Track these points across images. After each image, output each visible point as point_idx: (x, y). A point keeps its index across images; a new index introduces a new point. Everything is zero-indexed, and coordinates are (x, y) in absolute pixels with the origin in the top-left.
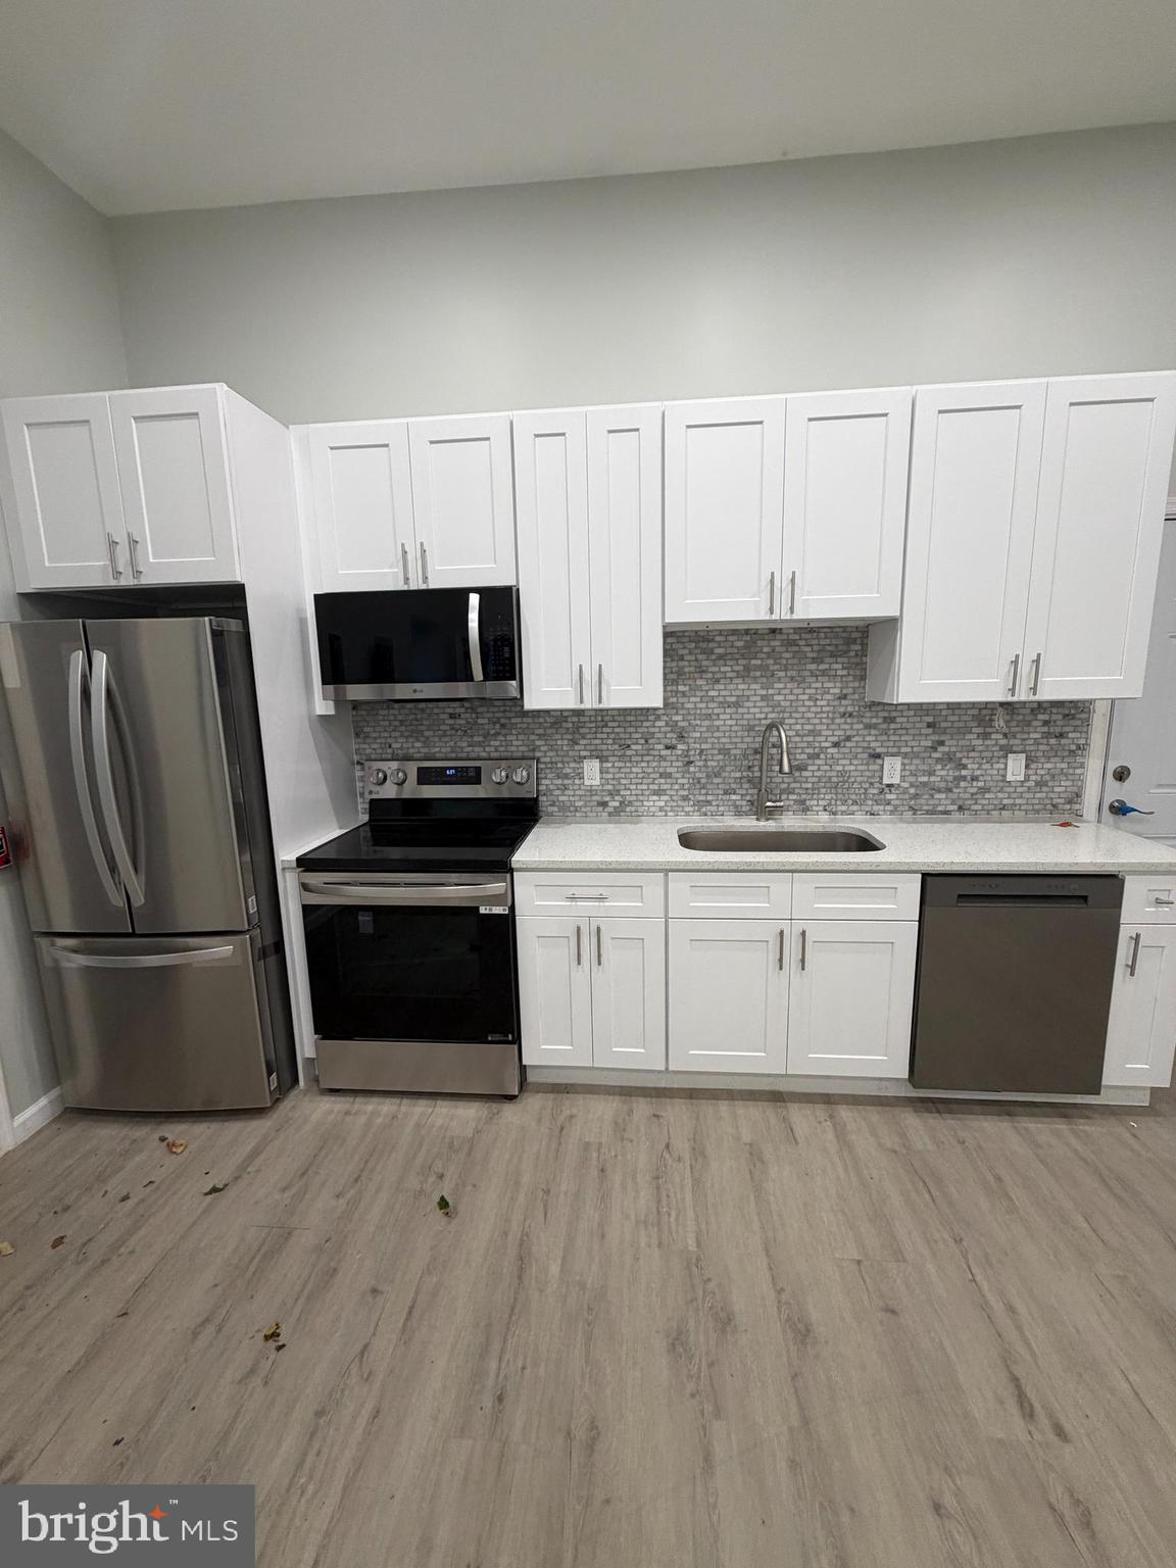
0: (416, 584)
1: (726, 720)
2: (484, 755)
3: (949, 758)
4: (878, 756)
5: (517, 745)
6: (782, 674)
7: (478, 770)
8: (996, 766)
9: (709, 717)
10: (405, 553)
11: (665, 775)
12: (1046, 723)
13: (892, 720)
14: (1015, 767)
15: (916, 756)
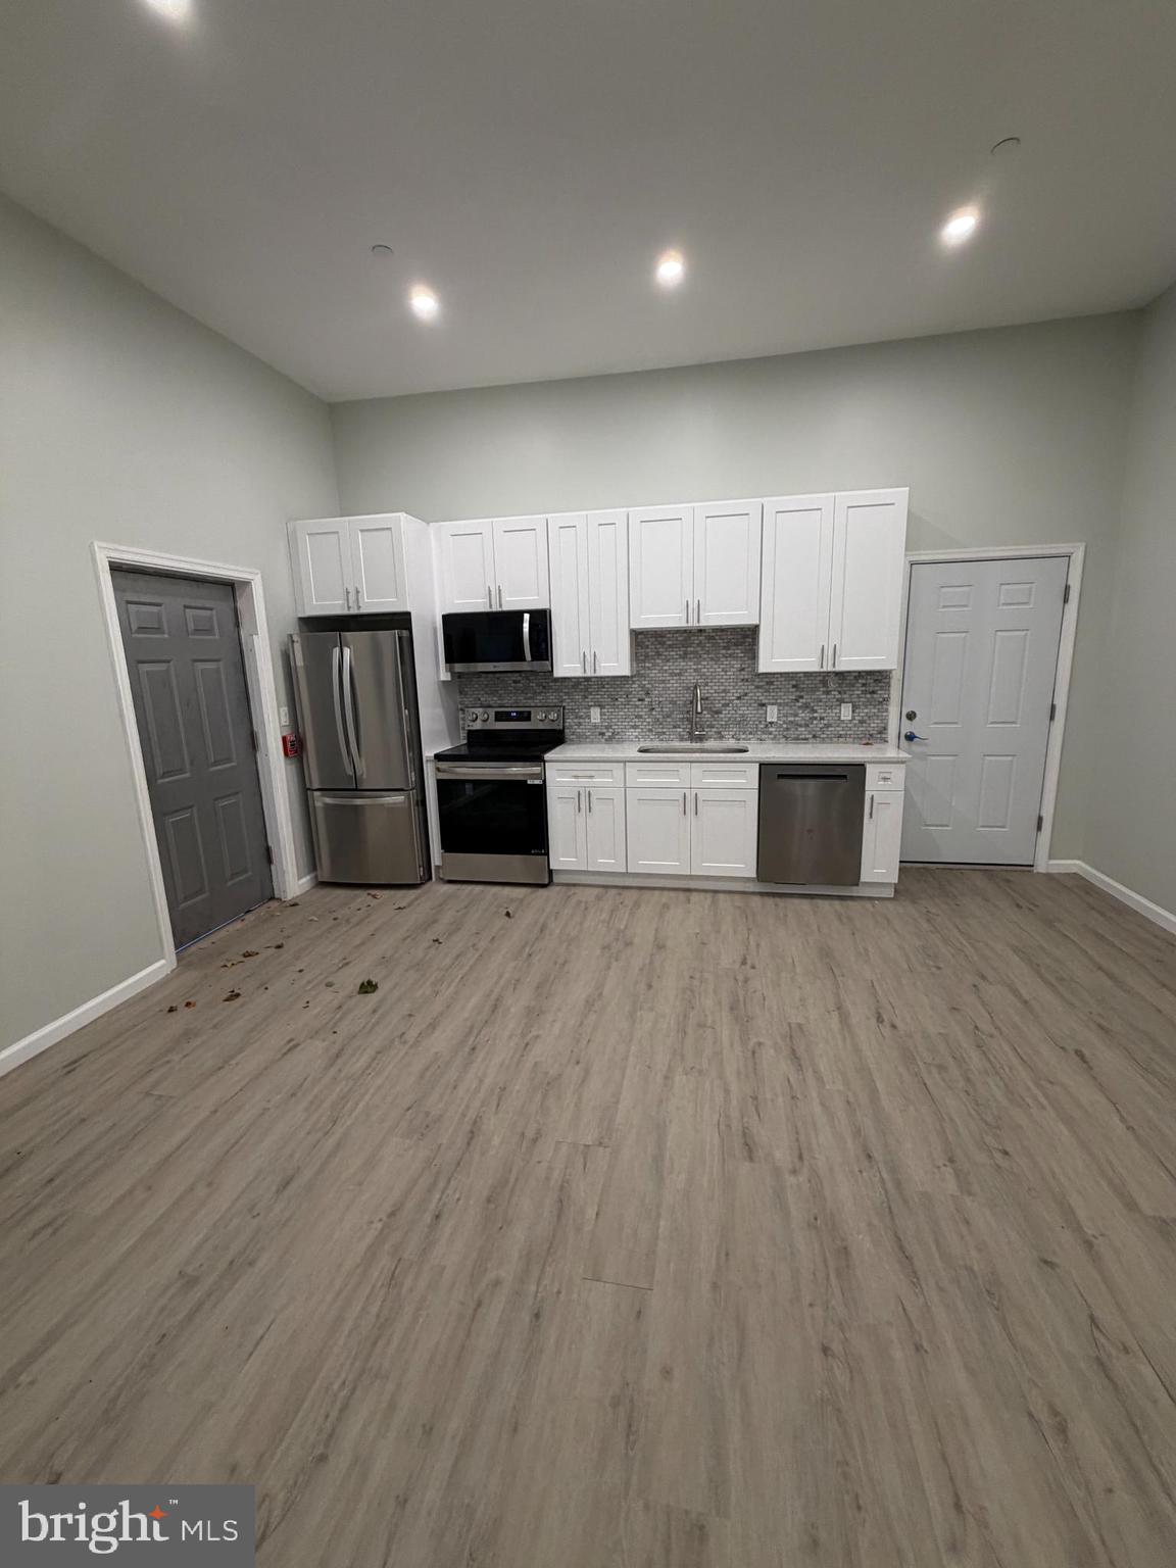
0: (496, 608)
1: (673, 683)
2: (533, 704)
3: (806, 706)
4: (764, 705)
5: (552, 699)
6: (705, 656)
7: (529, 713)
8: (835, 711)
9: (663, 682)
10: (490, 591)
11: (637, 717)
12: (864, 685)
13: (771, 683)
14: (846, 712)
15: (787, 704)
